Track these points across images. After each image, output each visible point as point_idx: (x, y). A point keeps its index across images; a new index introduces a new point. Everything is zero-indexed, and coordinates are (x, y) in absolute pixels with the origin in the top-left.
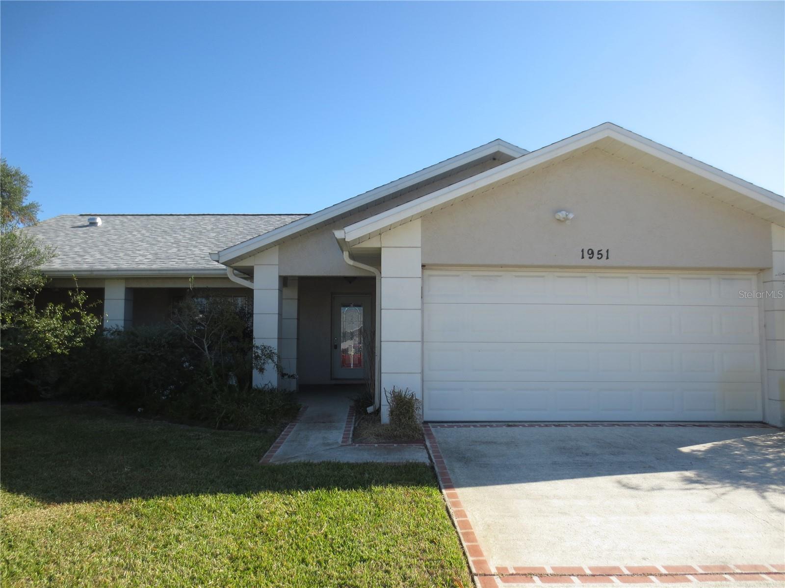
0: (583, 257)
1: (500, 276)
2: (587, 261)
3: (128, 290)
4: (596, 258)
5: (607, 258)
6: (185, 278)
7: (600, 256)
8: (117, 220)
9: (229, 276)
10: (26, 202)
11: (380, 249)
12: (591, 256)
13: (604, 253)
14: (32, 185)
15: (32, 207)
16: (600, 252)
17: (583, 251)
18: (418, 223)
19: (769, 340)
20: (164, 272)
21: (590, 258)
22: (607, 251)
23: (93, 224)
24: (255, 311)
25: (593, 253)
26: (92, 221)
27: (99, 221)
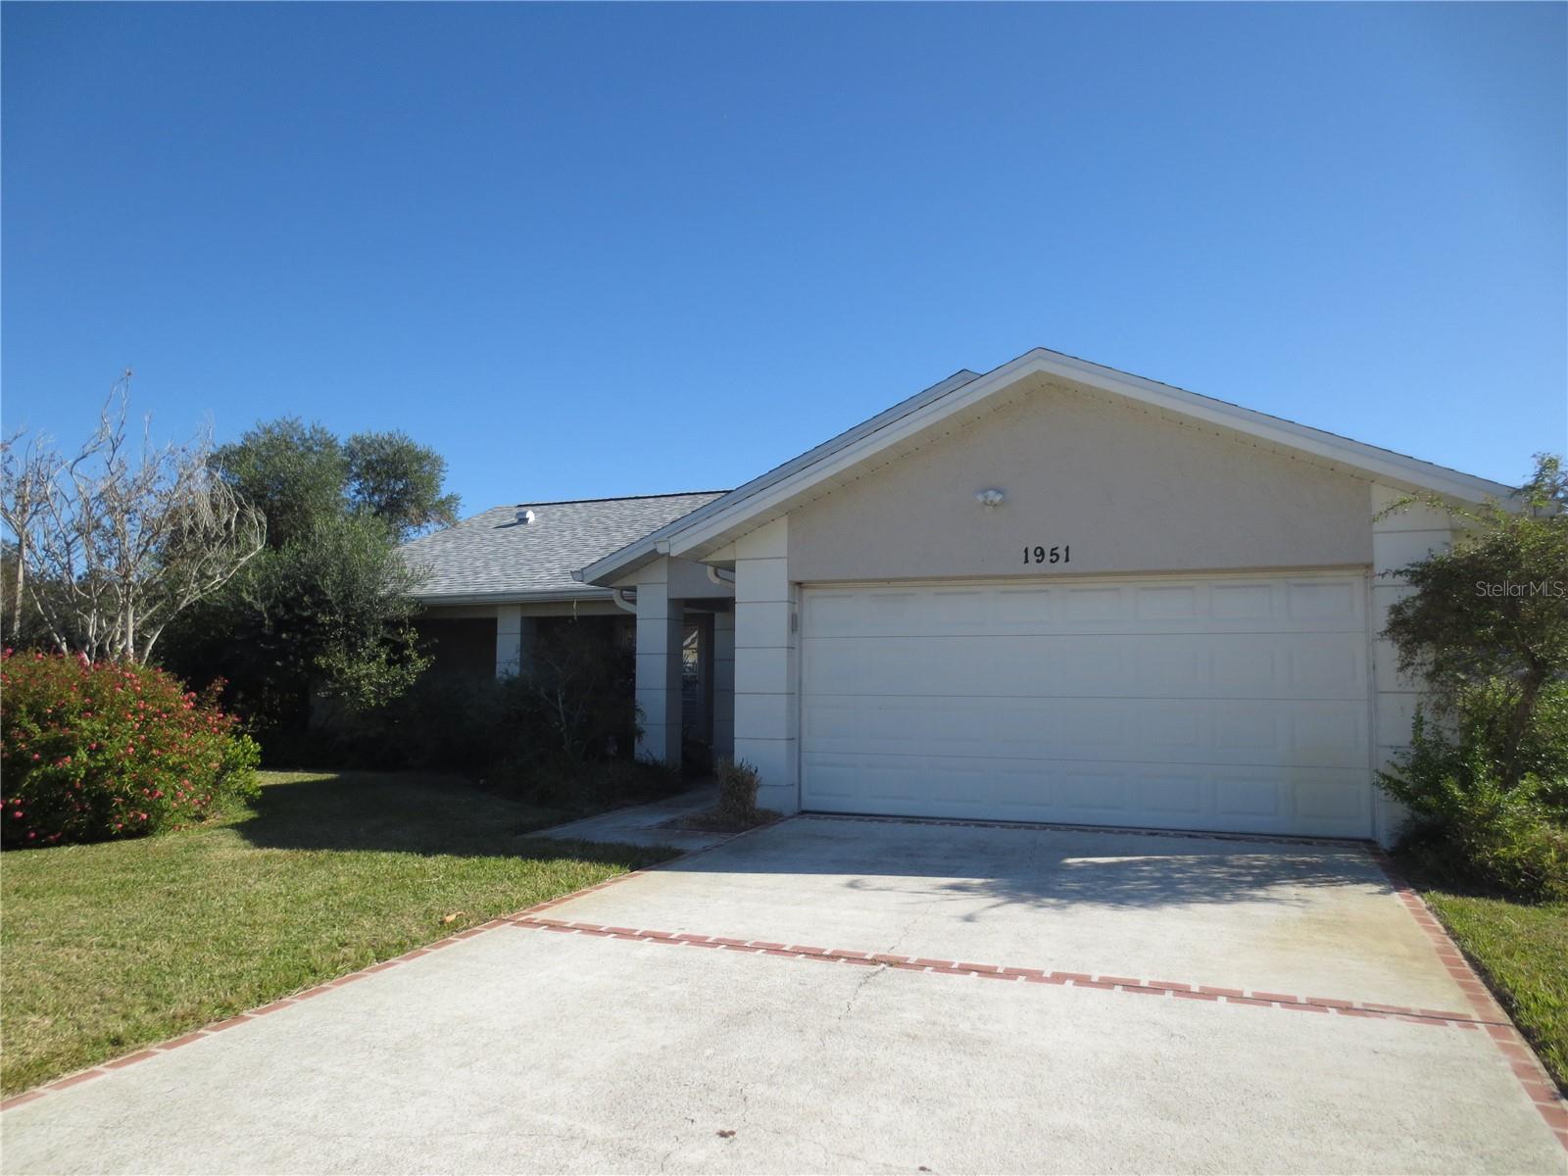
0: (1026, 561)
1: (913, 595)
2: (1033, 566)
3: (525, 620)
4: (1048, 562)
5: (1067, 560)
6: (569, 603)
7: (1054, 558)
8: (557, 512)
9: (616, 600)
10: (444, 492)
11: (734, 561)
12: (1040, 558)
13: (1061, 552)
14: (448, 468)
15: (452, 500)
16: (1054, 552)
17: (1026, 551)
18: (783, 524)
19: (1381, 692)
20: (559, 595)
21: (1038, 561)
22: (1067, 549)
23: (523, 520)
24: (638, 650)
25: (1042, 553)
26: (521, 517)
27: (530, 515)
